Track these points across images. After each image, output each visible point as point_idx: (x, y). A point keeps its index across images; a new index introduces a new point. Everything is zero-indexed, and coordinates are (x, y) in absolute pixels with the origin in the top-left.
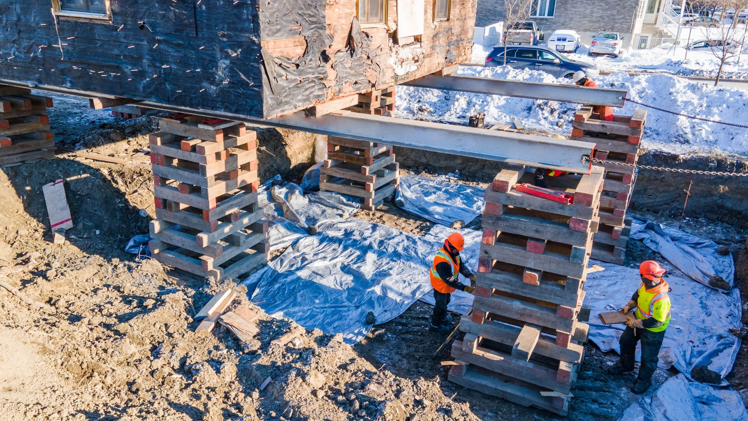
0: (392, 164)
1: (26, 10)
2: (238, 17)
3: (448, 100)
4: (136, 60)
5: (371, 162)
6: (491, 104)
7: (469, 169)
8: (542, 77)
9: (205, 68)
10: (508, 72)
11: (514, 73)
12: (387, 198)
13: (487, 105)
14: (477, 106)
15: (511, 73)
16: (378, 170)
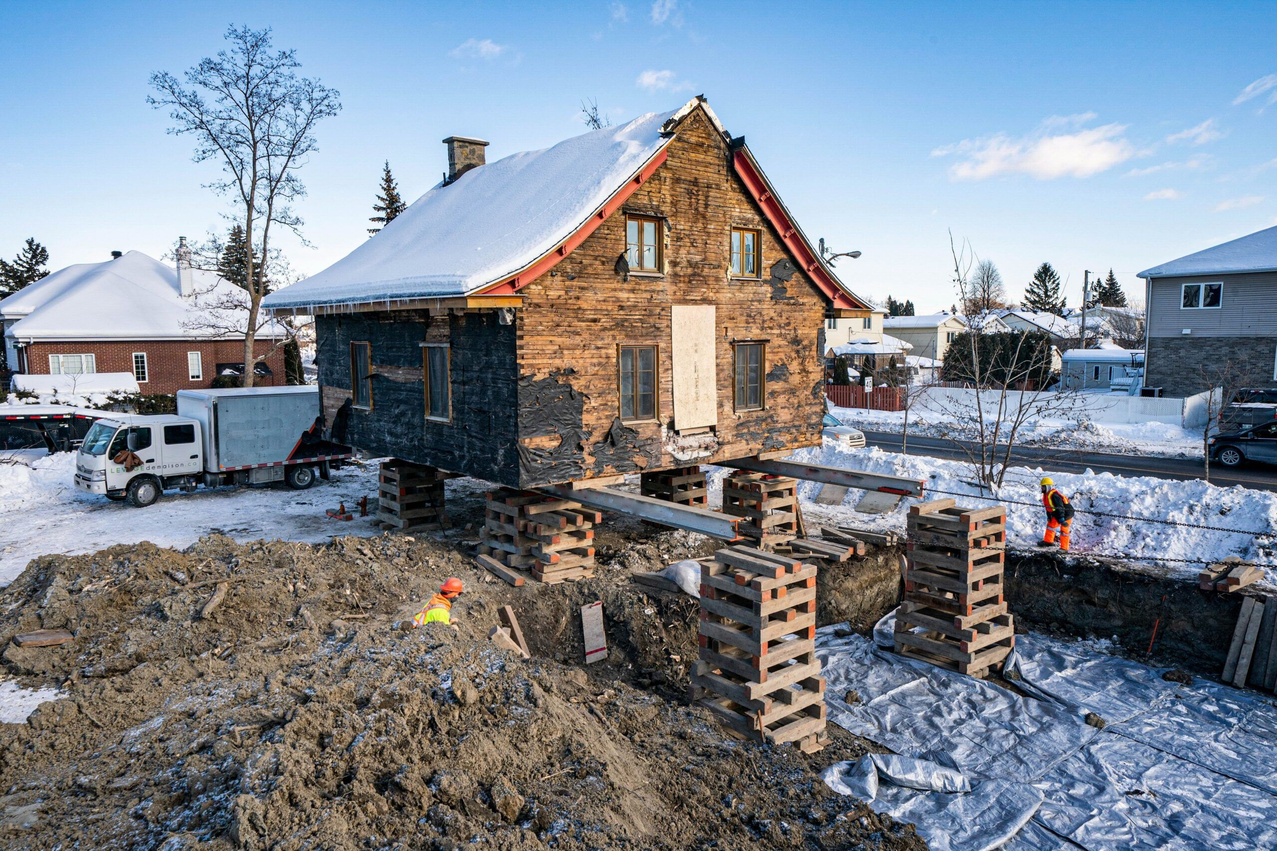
0: (1001, 616)
1: (413, 416)
2: (508, 423)
3: (1100, 526)
4: (461, 448)
5: (969, 610)
6: (1174, 538)
7: (1136, 636)
8: (1268, 502)
9: (493, 454)
10: (1204, 491)
11: (1216, 493)
12: (995, 665)
13: (1166, 540)
14: (1148, 540)
15: (1210, 491)
16: (981, 624)
